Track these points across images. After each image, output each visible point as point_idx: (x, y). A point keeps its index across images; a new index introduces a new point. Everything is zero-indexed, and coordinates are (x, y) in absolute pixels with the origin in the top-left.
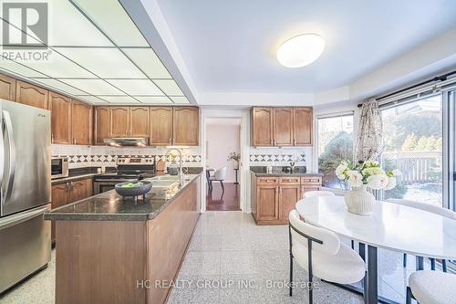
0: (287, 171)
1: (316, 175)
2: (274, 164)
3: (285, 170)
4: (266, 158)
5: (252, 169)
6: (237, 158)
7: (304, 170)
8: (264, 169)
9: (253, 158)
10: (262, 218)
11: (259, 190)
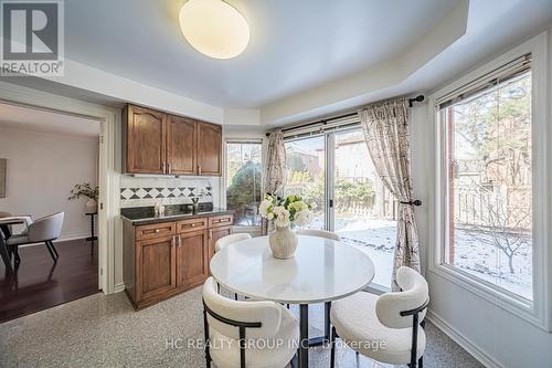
0: (187, 211)
1: (223, 214)
2: (167, 201)
3: (184, 209)
4: (154, 193)
5: (124, 212)
6: (93, 194)
7: (209, 207)
8: (150, 211)
9: (128, 194)
10: (149, 294)
11: (139, 248)
